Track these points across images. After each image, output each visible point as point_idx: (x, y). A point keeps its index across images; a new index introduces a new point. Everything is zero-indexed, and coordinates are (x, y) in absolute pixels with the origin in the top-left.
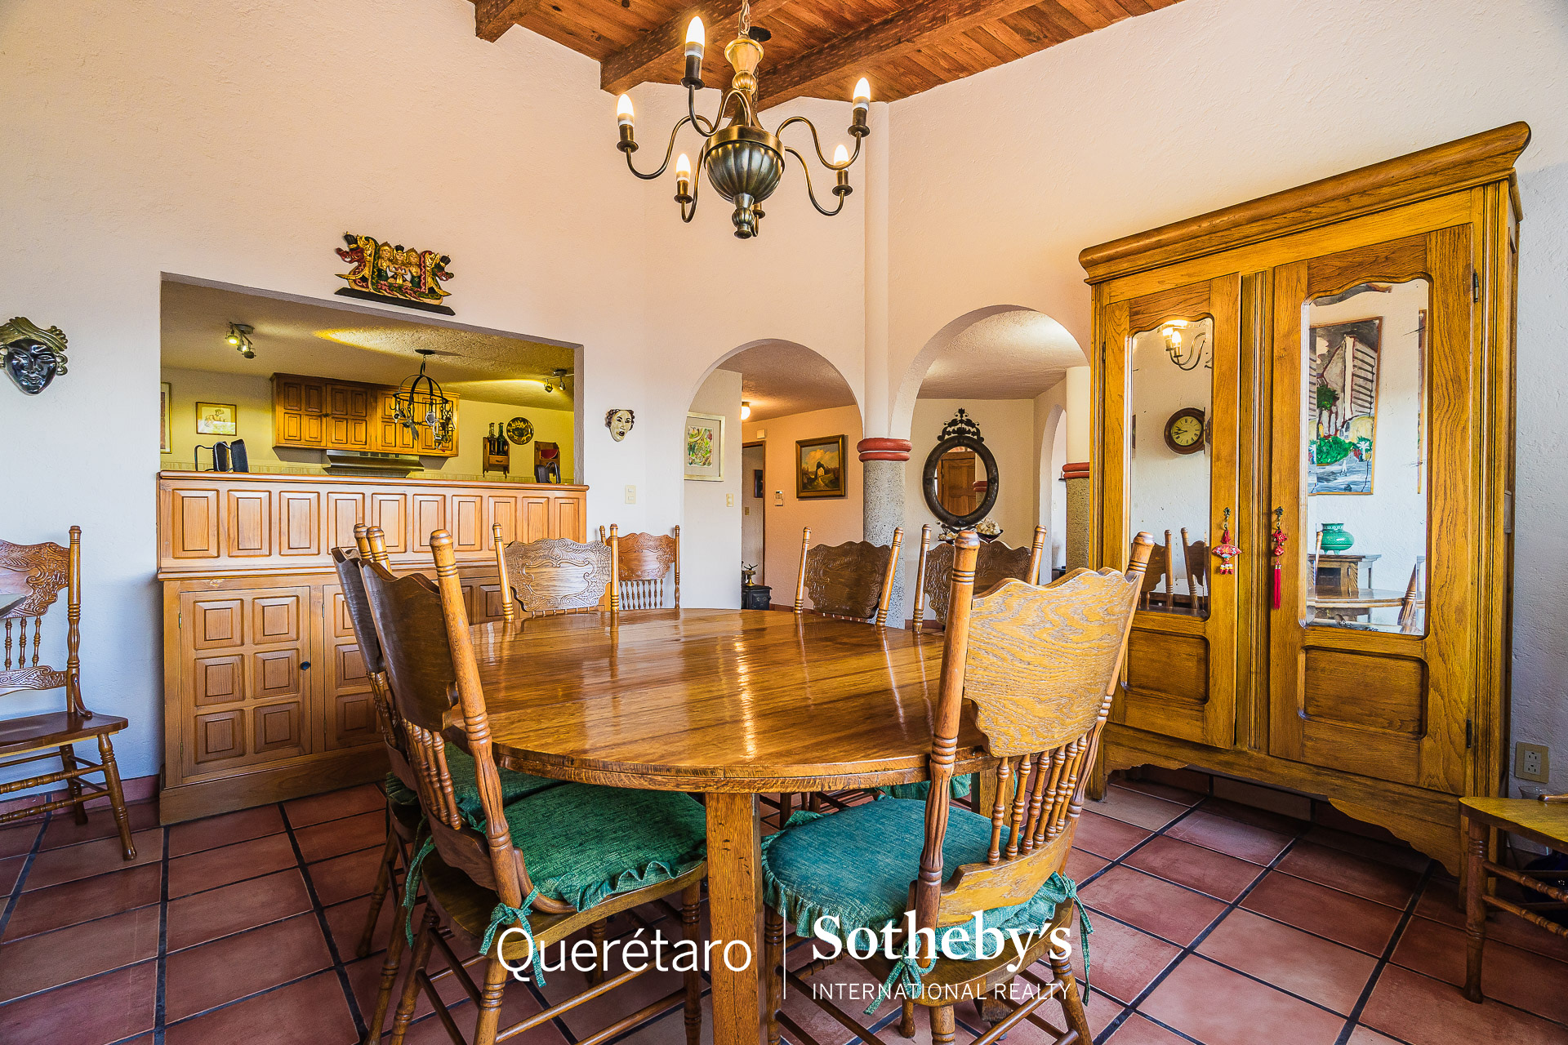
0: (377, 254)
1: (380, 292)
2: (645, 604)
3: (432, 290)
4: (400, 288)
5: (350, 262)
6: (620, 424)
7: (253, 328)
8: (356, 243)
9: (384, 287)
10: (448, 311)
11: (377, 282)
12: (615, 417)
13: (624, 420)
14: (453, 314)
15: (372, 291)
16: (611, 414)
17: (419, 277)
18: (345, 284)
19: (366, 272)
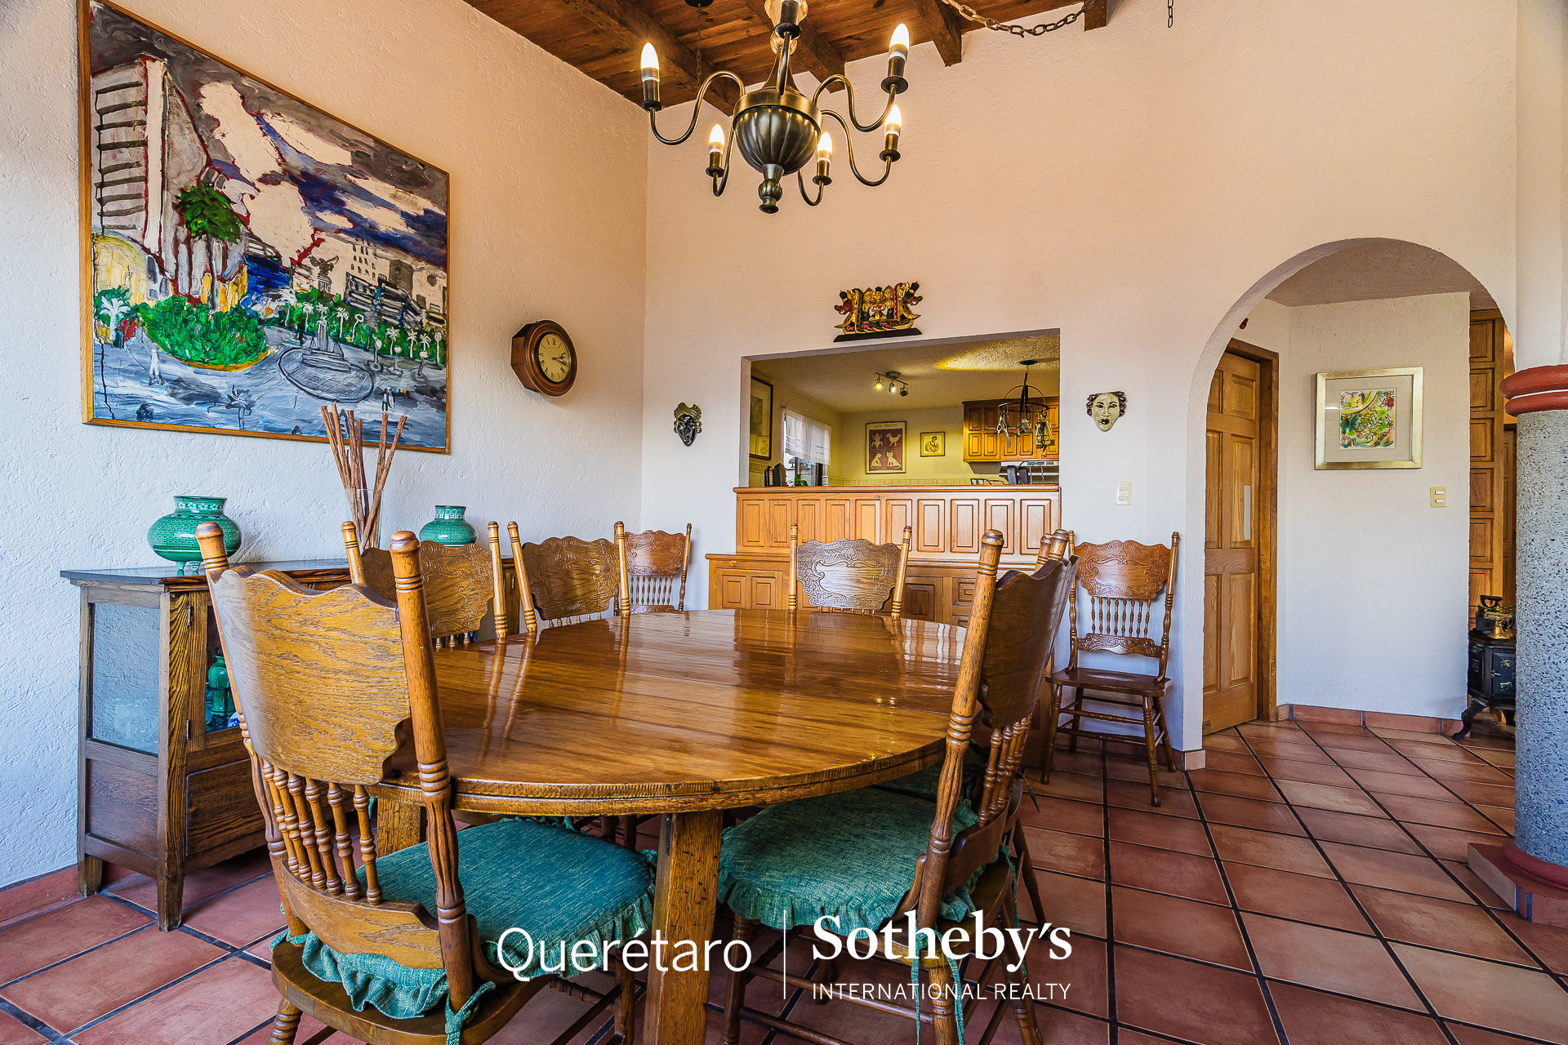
0: (862, 301)
1: (863, 331)
2: (1123, 630)
3: (903, 317)
4: (878, 324)
5: (844, 314)
6: (1102, 411)
7: (899, 373)
8: (846, 297)
9: (865, 326)
10: (916, 332)
11: (861, 324)
12: (1095, 403)
13: (1106, 406)
14: (920, 333)
15: (857, 332)
16: (1092, 399)
17: (892, 309)
18: (841, 332)
19: (854, 319)
